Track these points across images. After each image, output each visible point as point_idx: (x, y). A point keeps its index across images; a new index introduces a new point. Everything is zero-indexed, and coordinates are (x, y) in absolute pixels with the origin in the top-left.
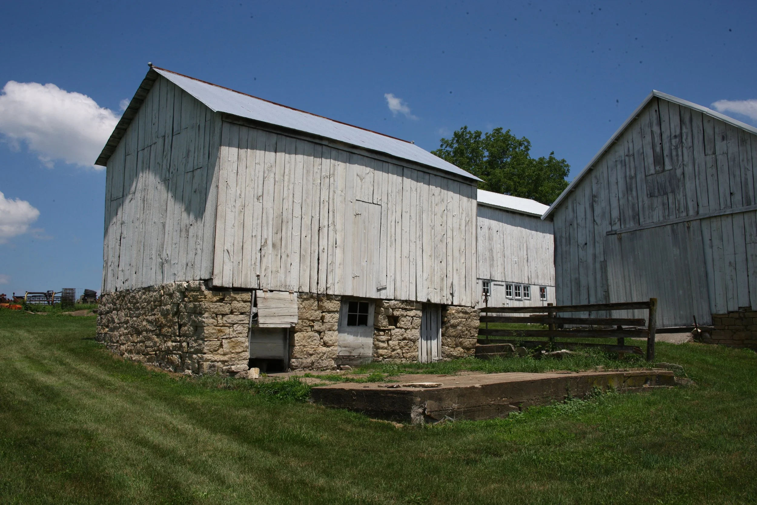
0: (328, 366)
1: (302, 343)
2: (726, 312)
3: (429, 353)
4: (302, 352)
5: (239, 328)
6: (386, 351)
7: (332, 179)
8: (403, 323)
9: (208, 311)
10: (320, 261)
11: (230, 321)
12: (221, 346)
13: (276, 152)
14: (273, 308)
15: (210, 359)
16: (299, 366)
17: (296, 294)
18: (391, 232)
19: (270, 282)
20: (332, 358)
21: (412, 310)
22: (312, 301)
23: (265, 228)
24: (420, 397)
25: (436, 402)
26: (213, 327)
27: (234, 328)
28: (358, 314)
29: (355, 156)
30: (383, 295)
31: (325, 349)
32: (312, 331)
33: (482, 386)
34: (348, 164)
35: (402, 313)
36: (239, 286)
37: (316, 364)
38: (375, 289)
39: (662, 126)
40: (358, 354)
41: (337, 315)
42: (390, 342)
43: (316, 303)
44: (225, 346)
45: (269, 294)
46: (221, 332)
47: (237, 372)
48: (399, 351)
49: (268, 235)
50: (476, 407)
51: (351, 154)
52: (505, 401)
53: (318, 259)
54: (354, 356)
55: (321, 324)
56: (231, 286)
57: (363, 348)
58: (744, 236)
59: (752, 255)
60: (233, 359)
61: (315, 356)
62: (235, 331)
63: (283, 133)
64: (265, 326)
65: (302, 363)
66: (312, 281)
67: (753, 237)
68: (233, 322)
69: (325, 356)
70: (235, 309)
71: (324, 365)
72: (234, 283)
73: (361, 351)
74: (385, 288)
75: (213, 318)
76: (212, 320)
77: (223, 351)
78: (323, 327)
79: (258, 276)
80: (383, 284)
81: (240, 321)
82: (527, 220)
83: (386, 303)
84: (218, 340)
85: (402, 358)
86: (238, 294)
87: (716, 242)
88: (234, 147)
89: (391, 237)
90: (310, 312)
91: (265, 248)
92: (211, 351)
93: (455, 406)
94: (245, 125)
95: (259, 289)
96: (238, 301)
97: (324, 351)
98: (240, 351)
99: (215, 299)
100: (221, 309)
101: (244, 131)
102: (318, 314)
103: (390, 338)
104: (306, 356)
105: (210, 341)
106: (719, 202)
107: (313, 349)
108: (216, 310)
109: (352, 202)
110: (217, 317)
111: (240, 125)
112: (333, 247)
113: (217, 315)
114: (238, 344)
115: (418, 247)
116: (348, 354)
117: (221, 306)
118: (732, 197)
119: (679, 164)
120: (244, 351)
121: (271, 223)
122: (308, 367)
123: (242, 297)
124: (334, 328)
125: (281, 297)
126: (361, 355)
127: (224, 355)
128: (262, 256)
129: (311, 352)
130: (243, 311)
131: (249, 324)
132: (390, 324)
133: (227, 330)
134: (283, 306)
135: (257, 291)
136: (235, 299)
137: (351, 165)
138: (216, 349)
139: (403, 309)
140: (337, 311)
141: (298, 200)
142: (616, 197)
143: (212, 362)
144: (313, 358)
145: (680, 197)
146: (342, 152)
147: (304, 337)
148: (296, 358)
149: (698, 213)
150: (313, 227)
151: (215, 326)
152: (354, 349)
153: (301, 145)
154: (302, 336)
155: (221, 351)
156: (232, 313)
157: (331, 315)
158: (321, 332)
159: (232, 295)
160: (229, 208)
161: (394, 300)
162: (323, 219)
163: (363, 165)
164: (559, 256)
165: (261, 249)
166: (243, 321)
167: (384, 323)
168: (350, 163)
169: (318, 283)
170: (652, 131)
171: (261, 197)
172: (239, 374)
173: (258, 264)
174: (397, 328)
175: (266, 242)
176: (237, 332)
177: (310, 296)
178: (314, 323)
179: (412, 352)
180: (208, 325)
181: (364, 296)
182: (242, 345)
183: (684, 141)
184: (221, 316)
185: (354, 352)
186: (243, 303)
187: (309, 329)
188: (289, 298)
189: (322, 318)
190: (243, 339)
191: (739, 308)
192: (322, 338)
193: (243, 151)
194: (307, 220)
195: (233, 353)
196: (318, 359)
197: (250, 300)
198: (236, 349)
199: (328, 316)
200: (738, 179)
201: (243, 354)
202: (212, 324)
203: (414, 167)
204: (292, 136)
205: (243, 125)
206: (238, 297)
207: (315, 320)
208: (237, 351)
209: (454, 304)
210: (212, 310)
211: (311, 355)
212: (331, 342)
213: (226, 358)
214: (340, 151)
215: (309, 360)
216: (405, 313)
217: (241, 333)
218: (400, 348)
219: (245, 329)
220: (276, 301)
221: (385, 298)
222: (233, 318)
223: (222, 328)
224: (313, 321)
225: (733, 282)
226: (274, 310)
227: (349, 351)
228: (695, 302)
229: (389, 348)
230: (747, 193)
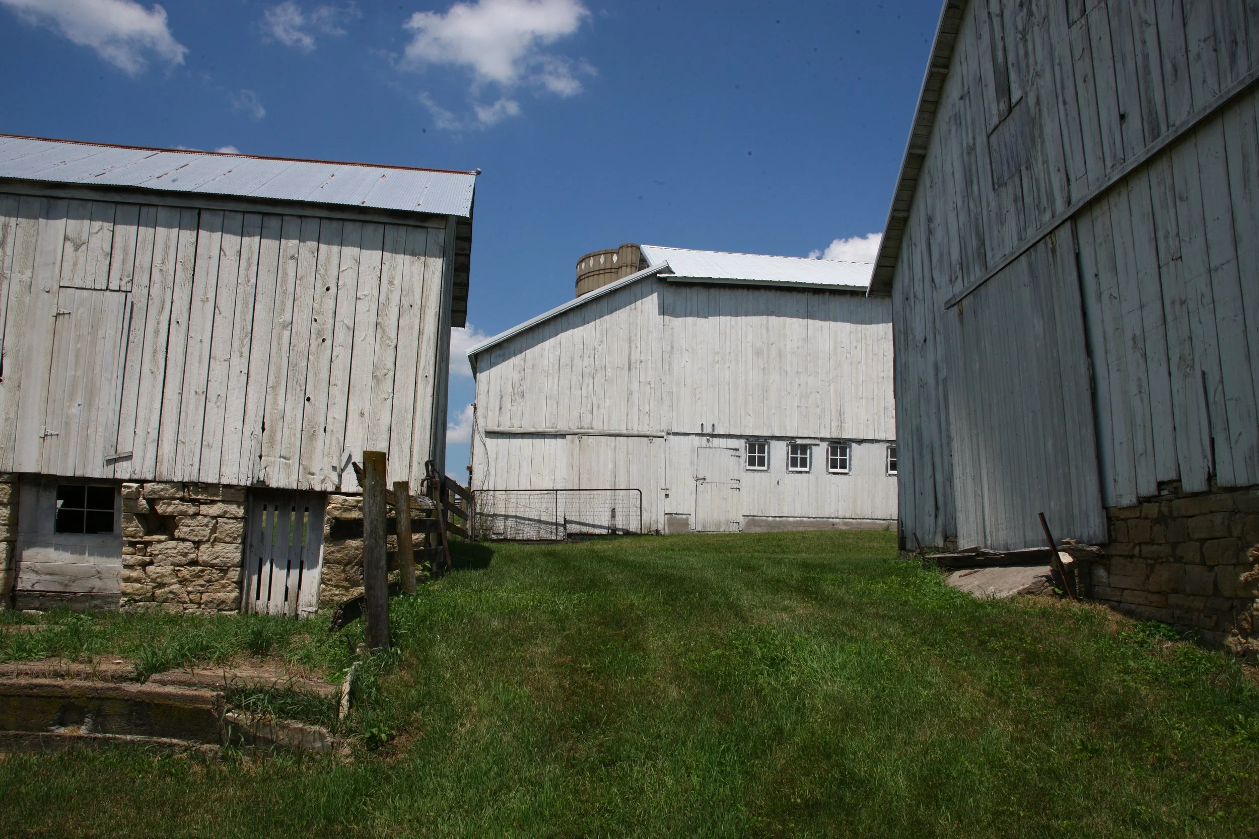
2: (1134, 501)
3: (290, 595)
6: (138, 585)
8: (185, 529)
18: (155, 343)
21: (213, 502)
28: (86, 510)
29: (63, 204)
30: (123, 471)
34: (42, 221)
35: (184, 508)
38: (100, 460)
40: (87, 590)
42: (150, 569)
48: (176, 587)
51: (54, 202)
54: (75, 593)
57: (100, 578)
58: (1154, 243)
59: (1173, 302)
67: (1170, 239)
73: (97, 583)
74: (129, 457)
80: (123, 448)
83: (125, 487)
85: (185, 603)
87: (1106, 279)
103: (147, 559)
106: (1101, 155)
109: (48, 292)
115: (235, 371)
116: (59, 588)
118: (1124, 126)
119: (1031, 75)
126: (94, 591)
132: (149, 533)
137: (51, 222)
139: (182, 499)
145: (1038, 168)
146: (31, 199)
149: (1069, 203)
152: (74, 579)
161: (154, 481)
163: (82, 218)
167: (130, 529)
168: (48, 217)
170: (989, 12)
174: (172, 538)
179: (218, 591)
181: (70, 474)
185: (74, 584)
191: (1161, 485)
203: (230, 206)
209: (344, 490)
214: (22, 198)
216: (192, 509)
218: (180, 582)
221: (127, 477)
225: (1142, 400)
227: (61, 583)
228: (1073, 470)
229: (149, 580)
230: (1149, 101)
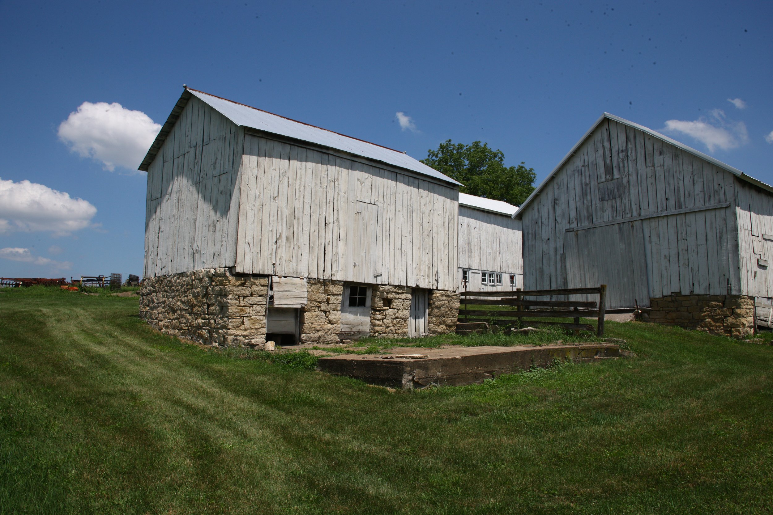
0: (332, 340)
1: (310, 321)
2: (661, 296)
3: (417, 329)
4: (311, 328)
5: (258, 308)
6: (381, 328)
7: (336, 183)
8: (395, 304)
9: (231, 294)
10: (326, 252)
11: (250, 302)
12: (243, 322)
13: (289, 160)
14: (286, 291)
15: (234, 334)
16: (308, 340)
17: (305, 280)
18: (386, 228)
19: (283, 269)
20: (336, 334)
21: (403, 293)
22: (319, 285)
23: (280, 224)
24: (410, 367)
25: (423, 370)
26: (236, 307)
27: (254, 308)
28: (358, 296)
29: (356, 164)
30: (379, 281)
31: (330, 326)
32: (319, 311)
33: (462, 357)
34: (350, 170)
35: (395, 296)
36: (258, 273)
37: (322, 338)
38: (372, 276)
39: (611, 142)
40: (358, 330)
41: (340, 298)
42: (385, 320)
43: (323, 287)
44: (246, 323)
45: (283, 280)
46: (243, 311)
47: (257, 345)
48: (392, 328)
49: (282, 230)
50: (456, 375)
51: (353, 162)
52: (481, 370)
53: (325, 250)
54: (354, 332)
55: (327, 305)
56: (251, 273)
57: (362, 325)
58: (676, 234)
59: (682, 250)
60: (253, 334)
61: (322, 331)
62: (255, 310)
63: (295, 144)
64: (280, 306)
65: (311, 337)
66: (319, 268)
67: (683, 234)
68: (253, 303)
69: (330, 332)
70: (255, 292)
71: (329, 340)
72: (254, 270)
73: (360, 328)
74: (381, 275)
75: (236, 299)
76: (235, 301)
77: (245, 327)
78: (328, 308)
79: (274, 264)
80: (379, 272)
81: (259, 302)
82: (500, 219)
83: (381, 287)
84: (240, 318)
85: (394, 334)
86: (257, 279)
87: (654, 239)
88: (254, 155)
89: (386, 232)
90: (317, 295)
91: (280, 241)
92: (234, 327)
93: (439, 374)
94: (264, 137)
95: (275, 275)
96: (257, 285)
97: (329, 328)
98: (258, 327)
99: (238, 283)
100: (243, 292)
101: (263, 142)
102: (324, 296)
103: (384, 317)
104: (314, 332)
105: (234, 318)
106: (656, 206)
107: (320, 326)
108: (238, 293)
109: (353, 203)
110: (239, 299)
111: (259, 137)
112: (337, 240)
113: (239, 297)
114: (257, 321)
115: (409, 240)
116: (349, 330)
117: (242, 289)
118: (667, 202)
119: (625, 174)
120: (261, 327)
121: (285, 219)
122: (316, 341)
123: (260, 282)
124: (337, 308)
125: (294, 282)
126: (360, 331)
127: (245, 330)
128: (277, 247)
129: (318, 328)
130: (261, 294)
131: (266, 304)
132: (385, 305)
133: (248, 310)
134: (294, 289)
135: (273, 277)
136: (255, 284)
137: (353, 171)
138: (239, 325)
139: (395, 292)
140: (340, 294)
141: (307, 200)
142: (574, 200)
143: (235, 336)
144: (320, 333)
145: (626, 201)
146: (346, 160)
147: (313, 315)
148: (305, 333)
149: (640, 214)
150: (320, 223)
151: (237, 306)
152: (354, 326)
153: (311, 154)
154: (311, 315)
155: (242, 327)
156: (252, 295)
157: (335, 297)
158: (327, 312)
159: (252, 280)
160: (250, 207)
161: (389, 285)
162: (329, 216)
163: (362, 171)
164: (526, 250)
165: (276, 242)
166: (261, 302)
167: (380, 304)
168: (352, 169)
169: (324, 271)
170: (603, 146)
171: (277, 198)
172: (257, 346)
173: (274, 254)
174: (390, 308)
175: (280, 236)
176: (256, 311)
177: (318, 281)
178: (321, 304)
179: (403, 329)
180: (232, 306)
181: (363, 282)
182: (260, 322)
183: (629, 154)
184: (242, 298)
185: (354, 329)
186: (261, 287)
187: (317, 309)
188: (300, 283)
189: (328, 300)
190: (261, 318)
191: (672, 293)
192: (327, 317)
193: (261, 159)
194: (315, 218)
195: (252, 329)
196: (324, 334)
197: (267, 284)
198: (255, 325)
199: (332, 298)
200: (672, 187)
201: (261, 330)
202: (235, 304)
203: (406, 173)
204: (303, 146)
205: (262, 137)
206: (257, 281)
207: (321, 302)
208: (256, 327)
209: (439, 289)
210: (235, 293)
211: (318, 331)
212: (335, 320)
213: (247, 333)
214: (343, 159)
215: (317, 335)
216: (397, 296)
217: (259, 312)
218: (393, 326)
219: (263, 308)
220: (289, 285)
221: (380, 283)
222: (253, 300)
223: (244, 308)
224: (320, 302)
225: (667, 272)
226: (287, 293)
227: (350, 328)
228: (637, 288)
229: (384, 325)
230: (679, 199)
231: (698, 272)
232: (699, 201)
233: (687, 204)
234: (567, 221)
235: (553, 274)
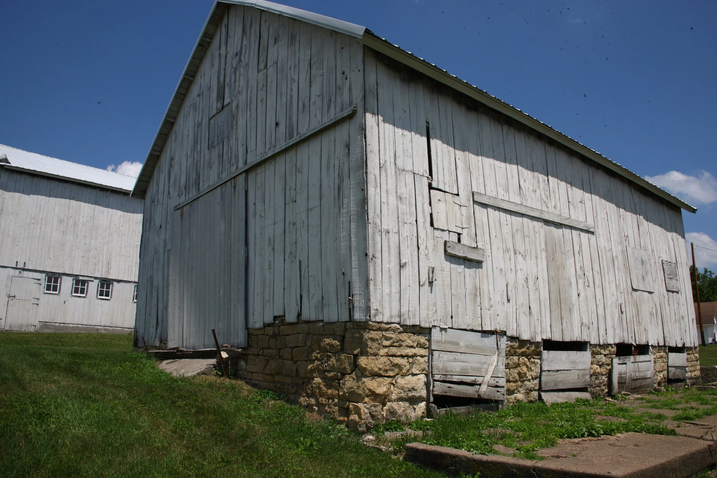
2: (262, 325)
39: (228, 45)
58: (284, 192)
59: (290, 223)
67: (292, 191)
87: (259, 206)
106: (264, 141)
118: (277, 129)
119: (236, 92)
142: (186, 155)
145: (233, 142)
149: (246, 163)
170: (220, 54)
183: (242, 58)
191: (275, 318)
200: (284, 100)
225: (270, 272)
228: (232, 307)
230: (290, 119)
231: (307, 269)
232: (316, 116)
233: (300, 126)
234: (177, 193)
235: (161, 287)
